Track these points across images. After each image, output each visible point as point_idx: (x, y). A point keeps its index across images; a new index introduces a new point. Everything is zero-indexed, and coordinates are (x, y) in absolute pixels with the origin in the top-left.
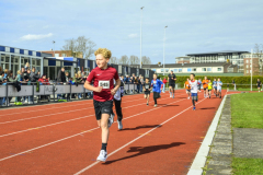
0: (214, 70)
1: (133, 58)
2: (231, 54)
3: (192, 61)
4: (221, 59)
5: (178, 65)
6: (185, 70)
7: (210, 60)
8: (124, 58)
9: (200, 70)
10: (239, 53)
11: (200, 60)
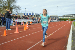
0: (70, 18)
1: (55, 15)
2: (73, 15)
3: (66, 16)
4: (71, 16)
5: (63, 17)
6: (64, 18)
7: (69, 16)
8: (53, 15)
9: (67, 18)
10: (74, 15)
11: (67, 16)
